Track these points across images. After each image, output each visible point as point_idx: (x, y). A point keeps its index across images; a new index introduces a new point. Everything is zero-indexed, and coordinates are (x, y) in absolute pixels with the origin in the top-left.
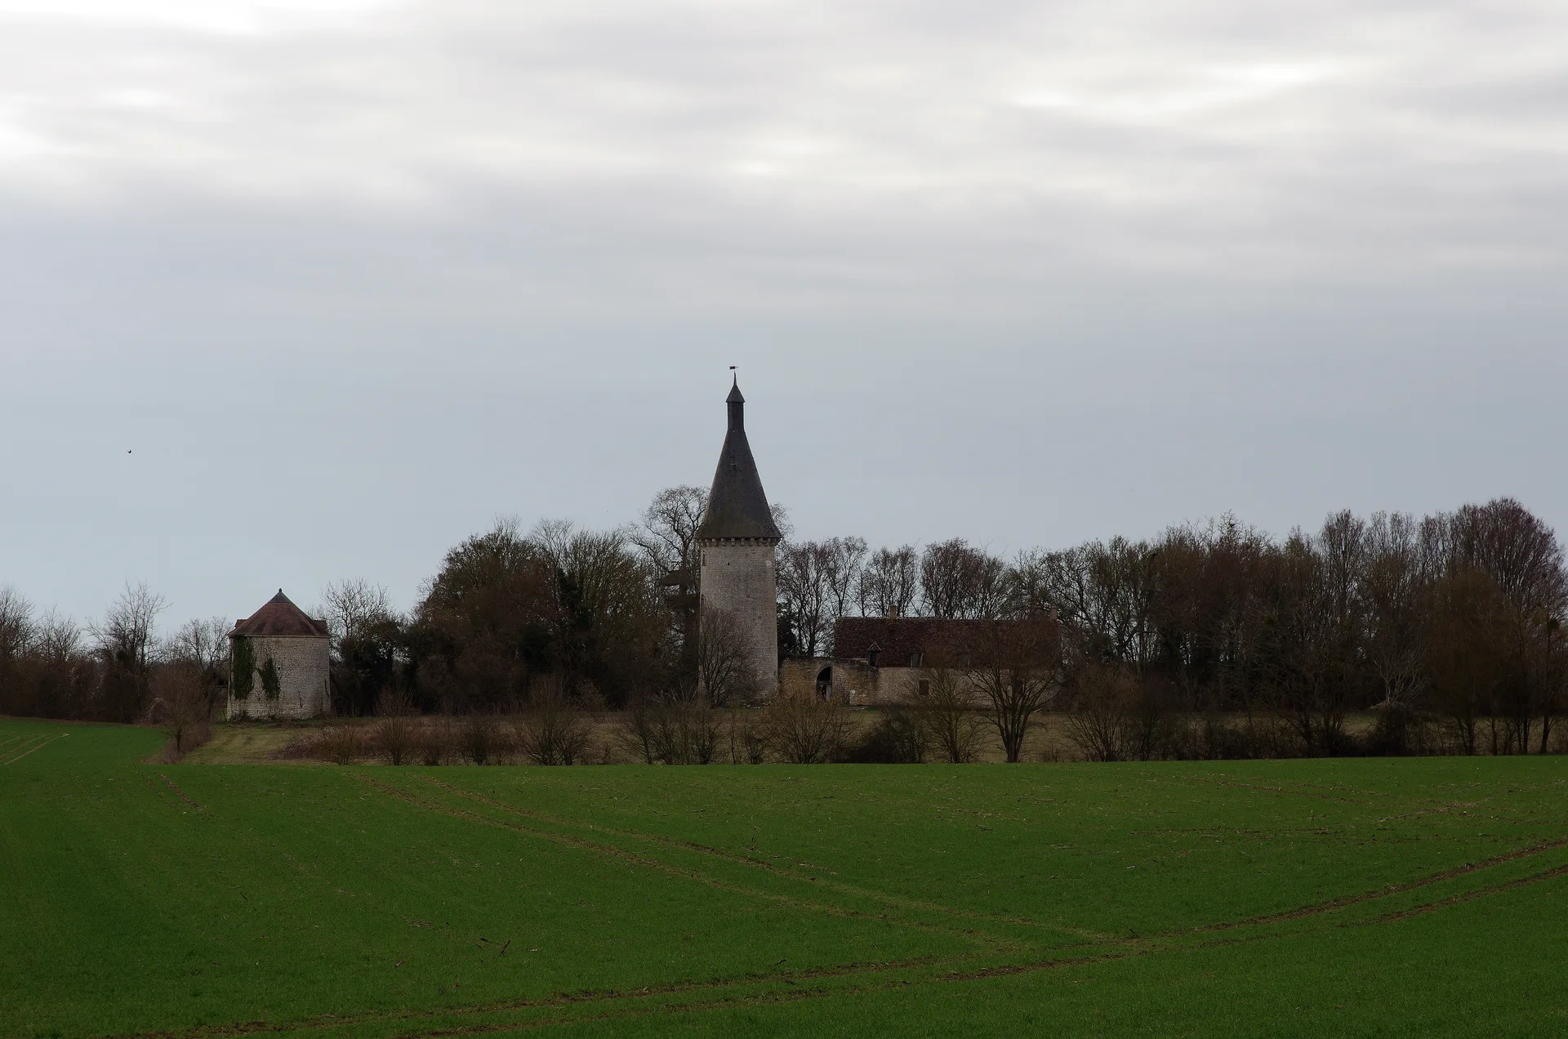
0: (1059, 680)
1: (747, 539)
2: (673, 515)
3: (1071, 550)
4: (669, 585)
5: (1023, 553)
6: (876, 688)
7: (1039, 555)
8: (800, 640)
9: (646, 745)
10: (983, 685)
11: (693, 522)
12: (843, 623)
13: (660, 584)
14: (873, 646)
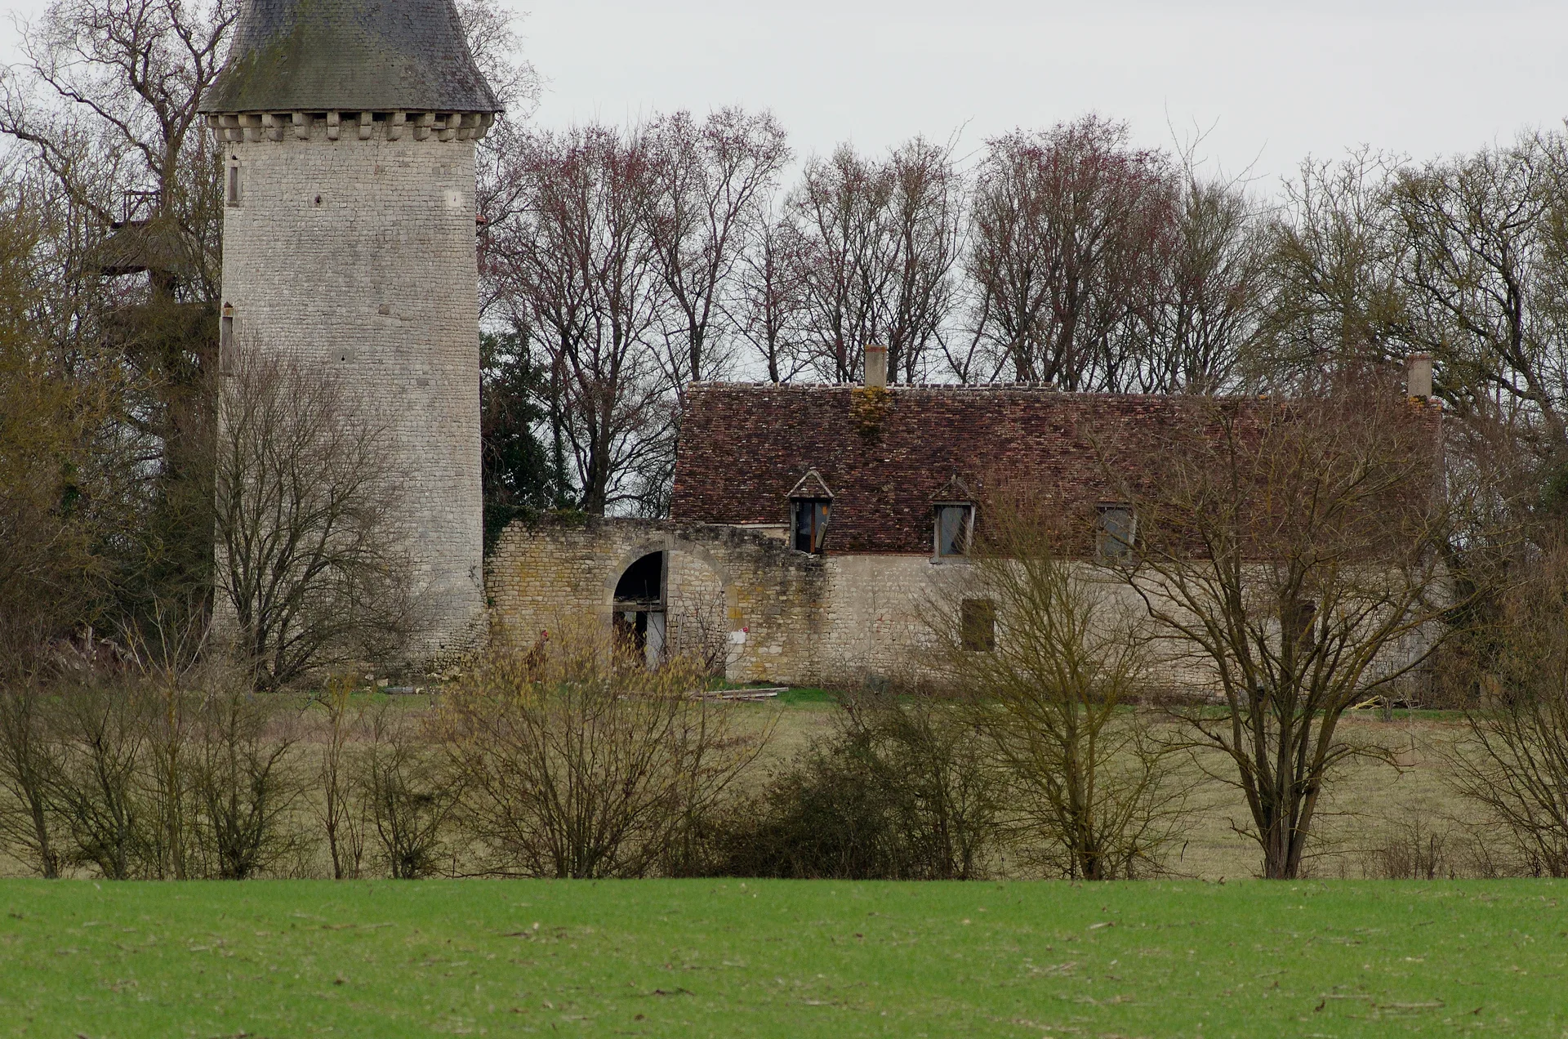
0: (1440, 603)
1: (381, 116)
2: (128, 34)
3: (1482, 162)
4: (113, 272)
5: (1317, 169)
6: (814, 622)
7: (1373, 179)
8: (560, 460)
9: (37, 812)
10: (1182, 615)
11: (198, 57)
12: (706, 403)
13: (87, 267)
14: (809, 480)
